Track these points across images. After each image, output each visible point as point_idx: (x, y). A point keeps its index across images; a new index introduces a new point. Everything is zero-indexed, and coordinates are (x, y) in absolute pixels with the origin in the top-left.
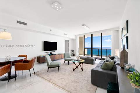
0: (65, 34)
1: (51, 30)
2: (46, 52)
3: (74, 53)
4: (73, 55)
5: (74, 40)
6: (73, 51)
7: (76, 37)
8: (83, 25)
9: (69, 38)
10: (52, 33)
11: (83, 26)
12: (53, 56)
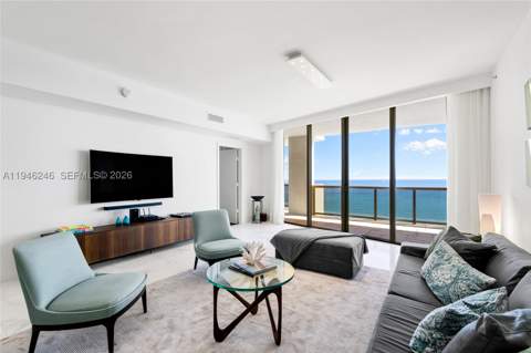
0: (212, 117)
1: (122, 92)
2: (106, 209)
3: (265, 206)
4: (258, 217)
5: (263, 149)
6: (257, 199)
7: (272, 134)
8: (294, 55)
9: (237, 138)
10: (131, 109)
11: (293, 62)
12: (142, 227)
